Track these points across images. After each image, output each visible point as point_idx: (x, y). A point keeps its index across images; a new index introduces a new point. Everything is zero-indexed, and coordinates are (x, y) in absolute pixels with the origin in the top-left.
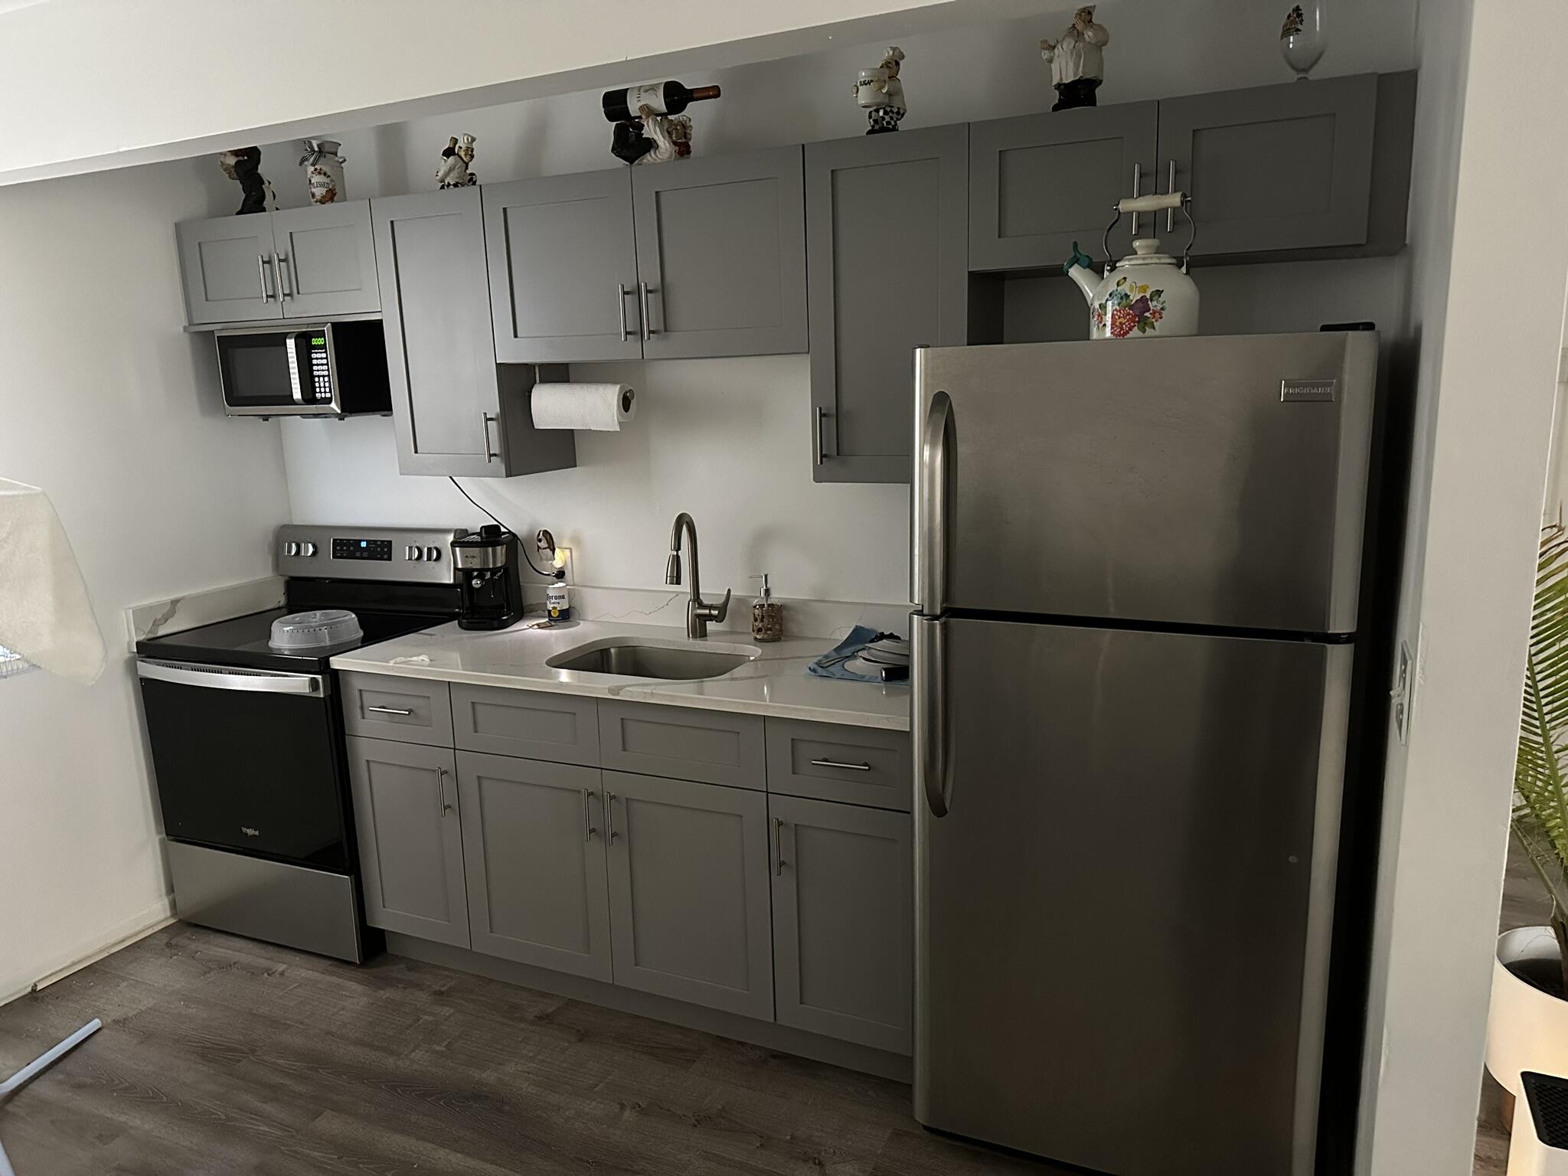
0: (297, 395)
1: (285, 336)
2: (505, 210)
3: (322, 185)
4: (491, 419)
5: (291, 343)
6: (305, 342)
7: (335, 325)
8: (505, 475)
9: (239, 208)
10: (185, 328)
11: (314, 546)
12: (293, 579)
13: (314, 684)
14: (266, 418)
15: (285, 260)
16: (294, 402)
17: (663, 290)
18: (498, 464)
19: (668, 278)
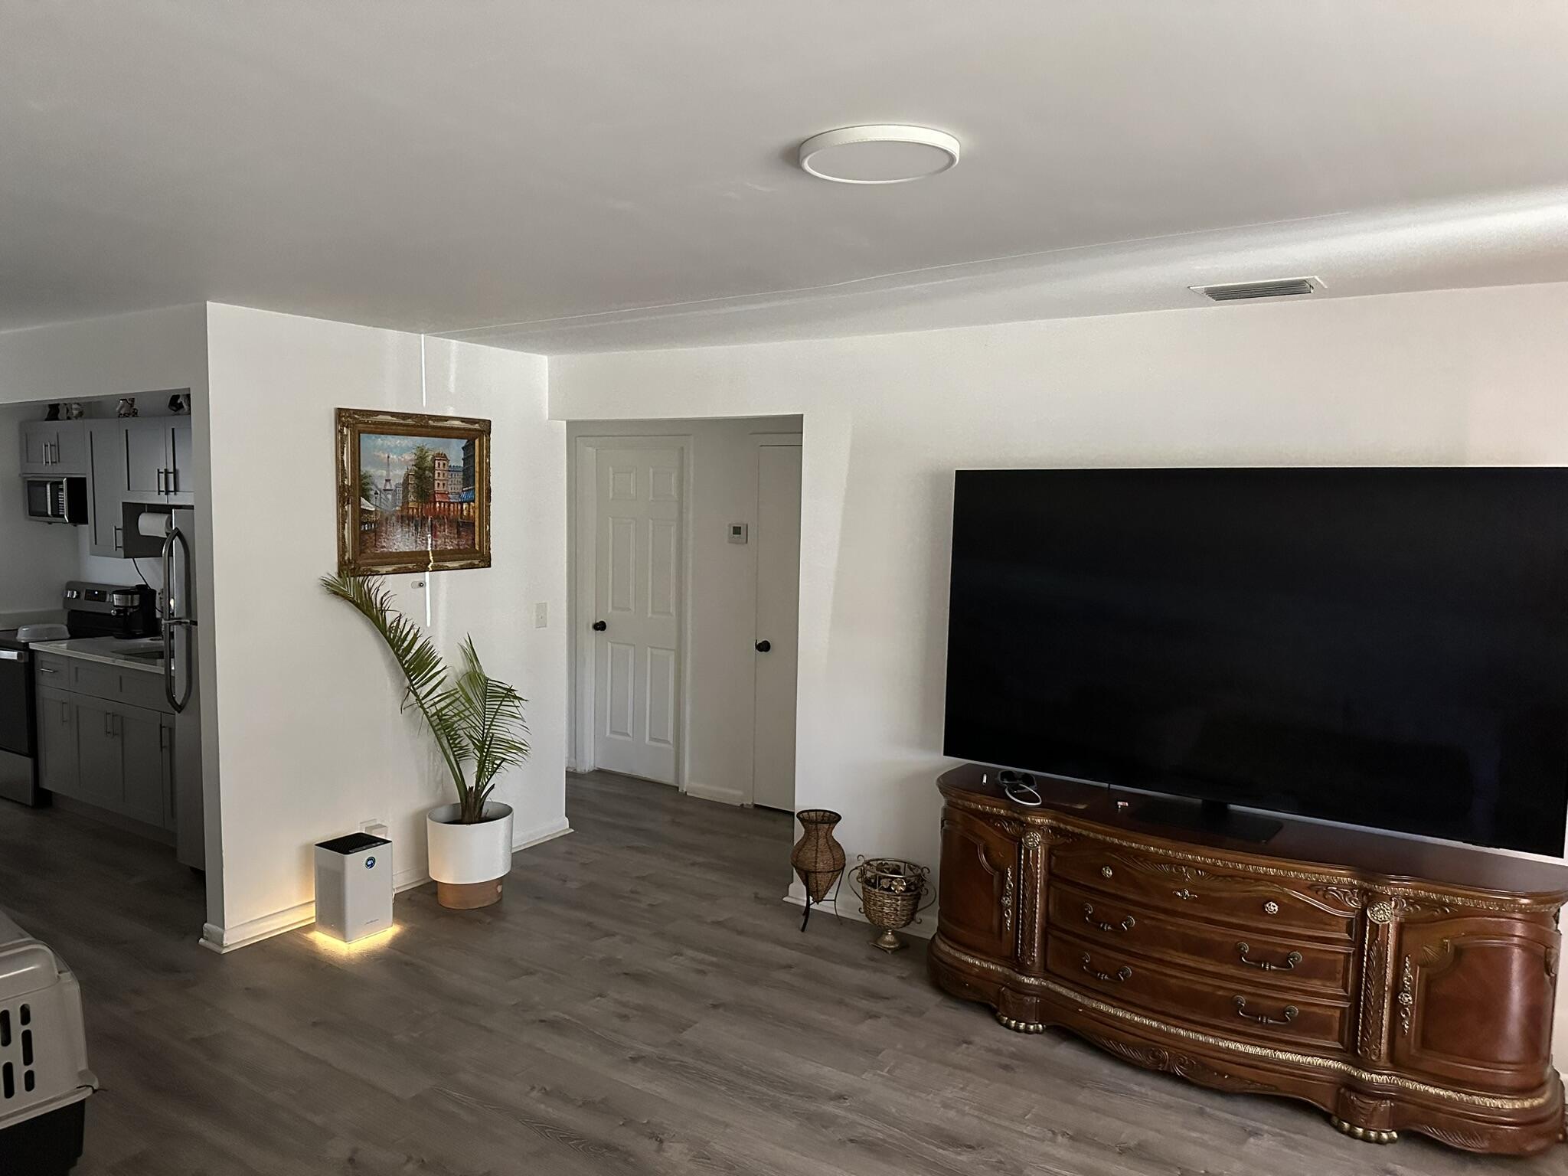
0: (50, 513)
1: (46, 482)
2: (127, 431)
3: (76, 409)
4: (119, 529)
5: (48, 487)
6: (56, 485)
7: (69, 480)
8: (123, 556)
9: (46, 417)
10: (20, 475)
11: (77, 593)
12: (72, 611)
13: (19, 656)
14: (50, 523)
15: (55, 446)
16: (48, 516)
17: (175, 472)
18: (121, 551)
19: (177, 467)
